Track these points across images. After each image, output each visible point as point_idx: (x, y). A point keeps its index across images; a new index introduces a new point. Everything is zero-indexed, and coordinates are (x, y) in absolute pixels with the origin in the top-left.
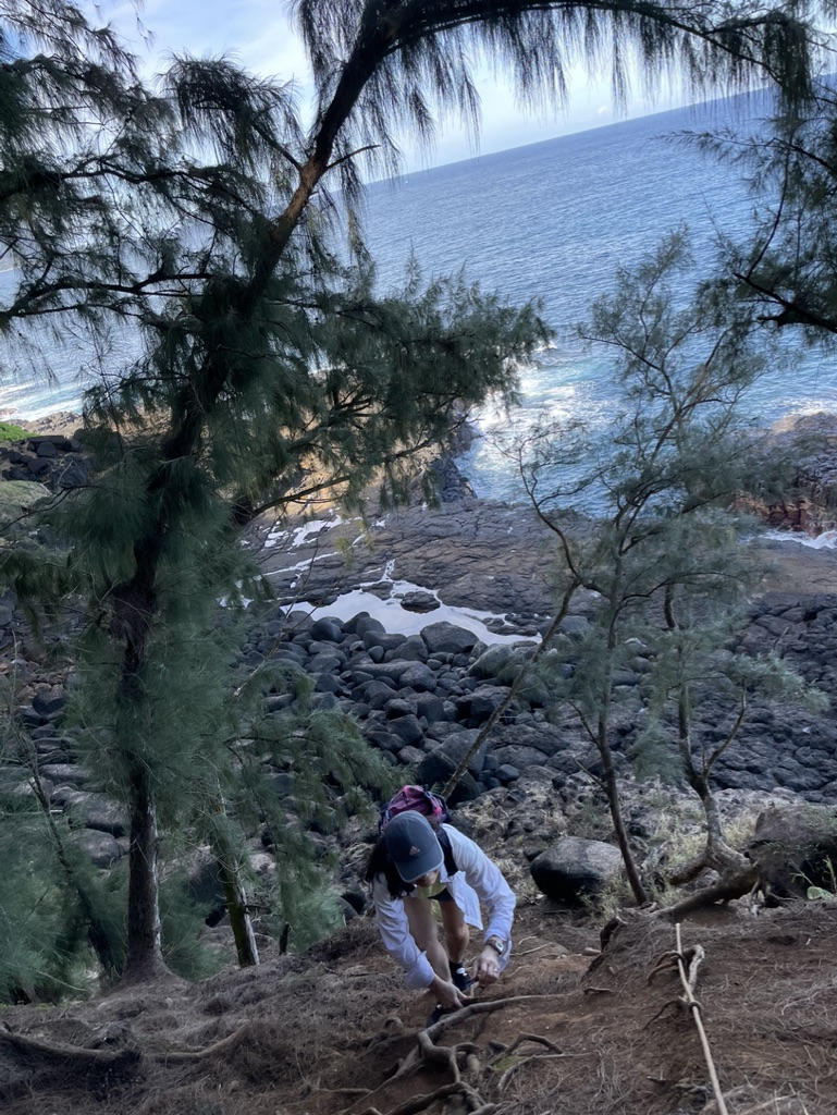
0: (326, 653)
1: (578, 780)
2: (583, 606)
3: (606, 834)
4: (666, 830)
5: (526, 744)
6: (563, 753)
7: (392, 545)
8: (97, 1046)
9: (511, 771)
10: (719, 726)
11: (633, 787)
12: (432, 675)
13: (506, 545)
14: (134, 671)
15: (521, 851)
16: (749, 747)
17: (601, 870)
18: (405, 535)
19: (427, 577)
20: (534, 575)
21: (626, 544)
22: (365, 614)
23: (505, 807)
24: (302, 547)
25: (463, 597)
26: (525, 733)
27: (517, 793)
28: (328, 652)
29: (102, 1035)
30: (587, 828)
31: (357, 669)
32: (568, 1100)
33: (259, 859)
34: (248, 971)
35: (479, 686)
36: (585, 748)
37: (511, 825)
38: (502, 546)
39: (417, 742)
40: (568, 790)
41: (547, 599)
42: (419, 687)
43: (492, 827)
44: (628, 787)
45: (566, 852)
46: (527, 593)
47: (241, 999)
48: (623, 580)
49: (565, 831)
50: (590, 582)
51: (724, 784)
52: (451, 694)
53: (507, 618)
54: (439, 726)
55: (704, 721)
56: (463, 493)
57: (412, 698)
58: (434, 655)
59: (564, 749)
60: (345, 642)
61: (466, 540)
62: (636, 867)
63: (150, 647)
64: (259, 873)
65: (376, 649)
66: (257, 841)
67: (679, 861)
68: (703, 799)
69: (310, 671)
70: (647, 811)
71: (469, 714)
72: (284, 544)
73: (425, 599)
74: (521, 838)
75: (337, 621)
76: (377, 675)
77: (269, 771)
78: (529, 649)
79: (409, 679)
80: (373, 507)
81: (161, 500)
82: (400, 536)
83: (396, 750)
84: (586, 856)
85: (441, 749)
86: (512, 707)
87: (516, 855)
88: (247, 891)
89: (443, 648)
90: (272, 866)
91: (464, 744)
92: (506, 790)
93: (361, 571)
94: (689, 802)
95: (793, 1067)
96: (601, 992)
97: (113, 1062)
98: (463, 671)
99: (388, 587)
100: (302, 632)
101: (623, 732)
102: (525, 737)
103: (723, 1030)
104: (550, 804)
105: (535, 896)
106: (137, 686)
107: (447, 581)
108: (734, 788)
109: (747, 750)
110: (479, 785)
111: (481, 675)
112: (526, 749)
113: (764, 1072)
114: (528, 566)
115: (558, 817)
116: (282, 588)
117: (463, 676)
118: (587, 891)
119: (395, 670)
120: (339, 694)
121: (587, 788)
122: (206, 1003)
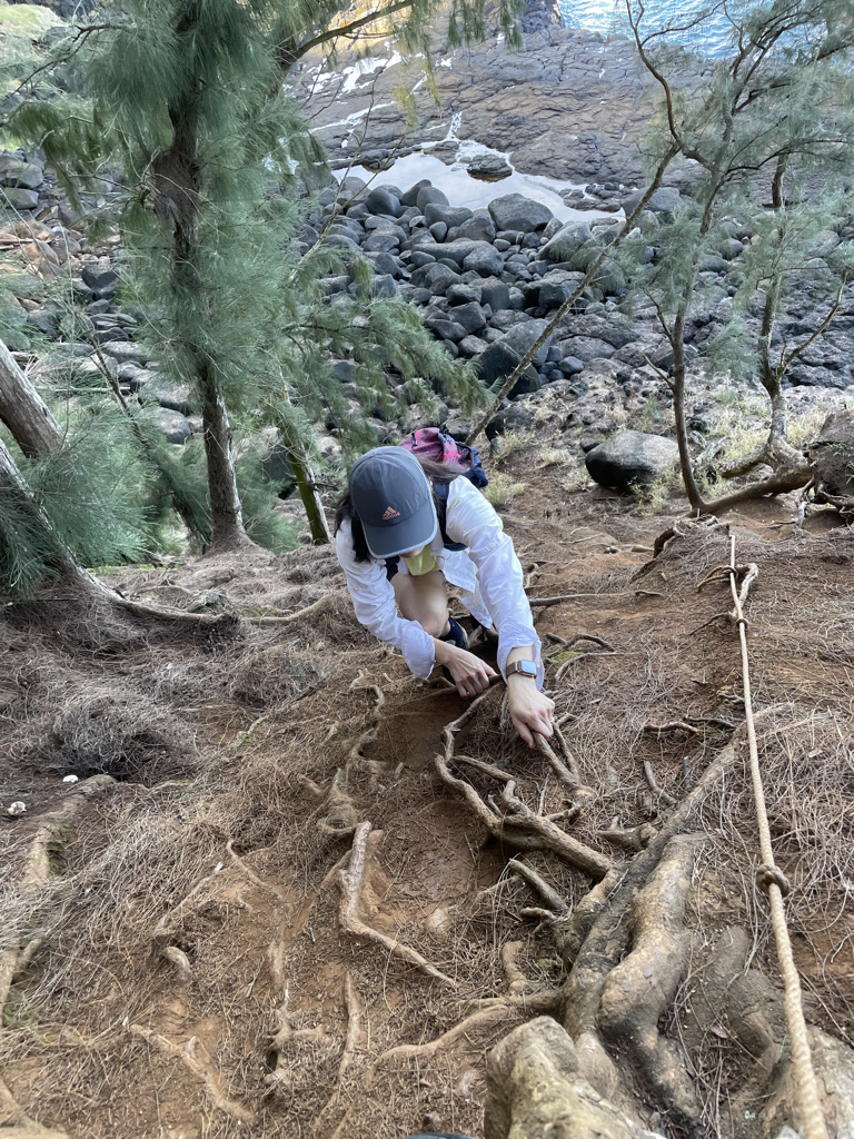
0: (383, 229)
1: (643, 374)
2: (679, 175)
3: (665, 428)
4: (727, 426)
5: (594, 336)
6: (631, 345)
7: (459, 91)
8: (199, 609)
9: (575, 363)
10: (805, 318)
11: (700, 382)
12: (499, 258)
13: (596, 94)
14: (187, 258)
15: (577, 442)
16: (832, 342)
17: (655, 462)
18: (476, 79)
19: (498, 136)
20: (625, 134)
21: (743, 98)
22: (427, 183)
23: (566, 400)
24: (353, 95)
25: (540, 163)
26: (595, 323)
27: (579, 386)
28: (386, 227)
29: (202, 600)
30: (645, 422)
31: (418, 250)
32: (616, 691)
33: (324, 442)
34: (323, 548)
35: (549, 270)
36: (655, 341)
37: (570, 418)
38: (590, 95)
39: (479, 332)
40: (633, 385)
41: (638, 166)
42: (485, 272)
43: (551, 419)
44: (695, 382)
45: (622, 447)
46: (615, 158)
47: (319, 571)
48: (732, 147)
49: (624, 425)
50: (692, 149)
51: (796, 381)
52: (518, 280)
53: (589, 191)
54: (503, 315)
55: (789, 313)
56: (549, 20)
57: (475, 284)
58: (502, 234)
59: (634, 341)
60: (404, 216)
61: (548, 87)
62: (691, 460)
63: (200, 230)
64: (324, 455)
65: (440, 226)
66: (321, 426)
67: (735, 456)
68: (772, 397)
69: (367, 250)
70: (711, 407)
71: (536, 303)
72: (334, 91)
73: (495, 164)
74: (579, 430)
75: (395, 191)
76: (439, 255)
77: (329, 357)
78: (609, 227)
79: (473, 262)
80: (439, 40)
81: (194, 46)
82: (469, 80)
83: (457, 340)
84: (642, 449)
85: (504, 340)
86: (584, 295)
87: (573, 446)
88: (314, 471)
89: (513, 225)
90: (337, 448)
91: (528, 335)
92: (569, 382)
93: (423, 126)
94: (758, 399)
95: (829, 686)
96: (652, 595)
97: (215, 624)
98: (533, 253)
99: (454, 148)
100: (357, 203)
101: (699, 324)
102: (594, 328)
103: (768, 646)
104: (612, 398)
105: (587, 483)
106: (192, 274)
107: (521, 141)
108: (807, 384)
109: (829, 345)
110: (541, 377)
111: (552, 258)
112: (593, 340)
113: (803, 690)
114: (619, 122)
115: (619, 412)
116: (331, 148)
117: (533, 260)
118: (638, 482)
119: (459, 251)
120: (398, 277)
121: (653, 382)
122: (288, 574)
